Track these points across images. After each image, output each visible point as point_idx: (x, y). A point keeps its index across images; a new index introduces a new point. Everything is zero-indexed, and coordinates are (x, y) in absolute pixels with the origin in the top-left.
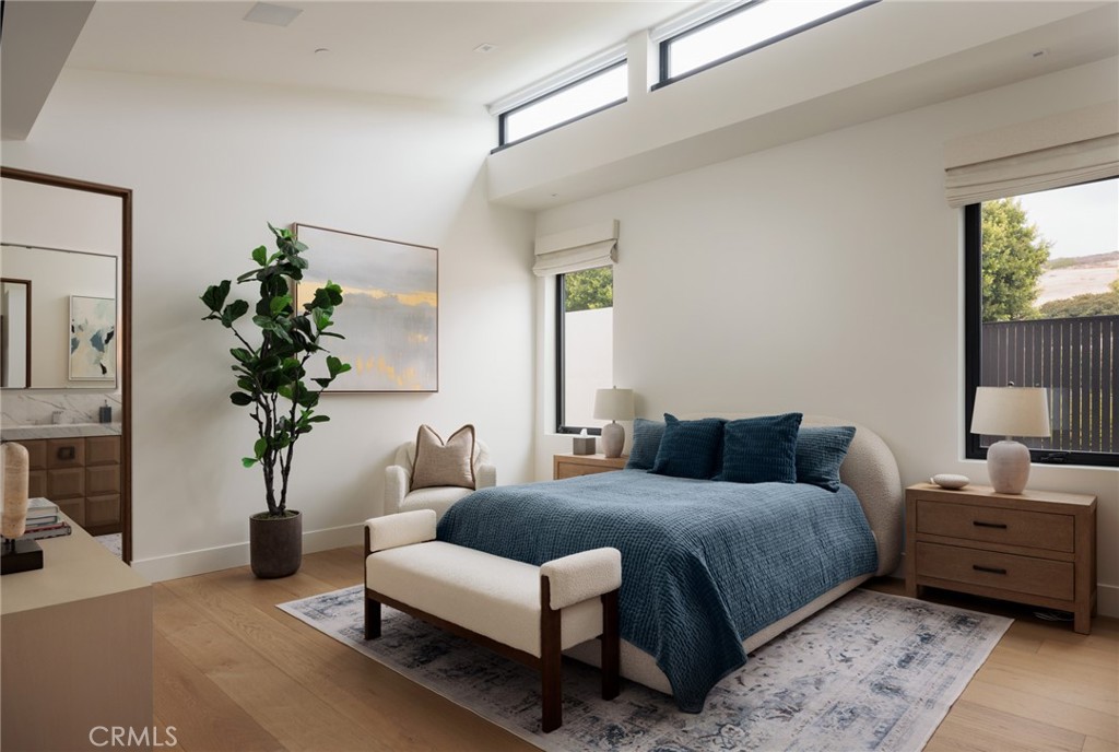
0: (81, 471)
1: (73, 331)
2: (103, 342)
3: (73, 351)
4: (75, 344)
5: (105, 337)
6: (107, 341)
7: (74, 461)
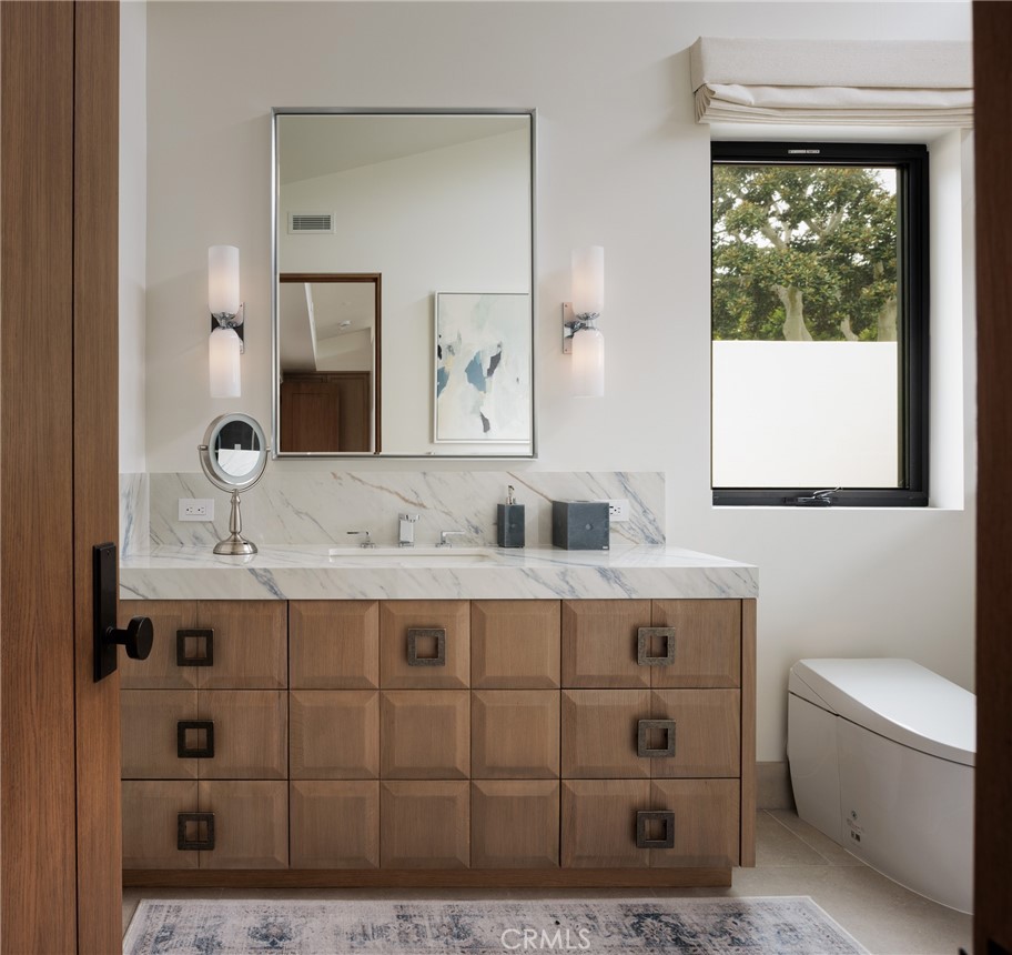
0: (461, 702)
1: (440, 355)
2: (485, 373)
3: (440, 389)
4: (443, 377)
5: (487, 365)
6: (490, 372)
7: (443, 672)
